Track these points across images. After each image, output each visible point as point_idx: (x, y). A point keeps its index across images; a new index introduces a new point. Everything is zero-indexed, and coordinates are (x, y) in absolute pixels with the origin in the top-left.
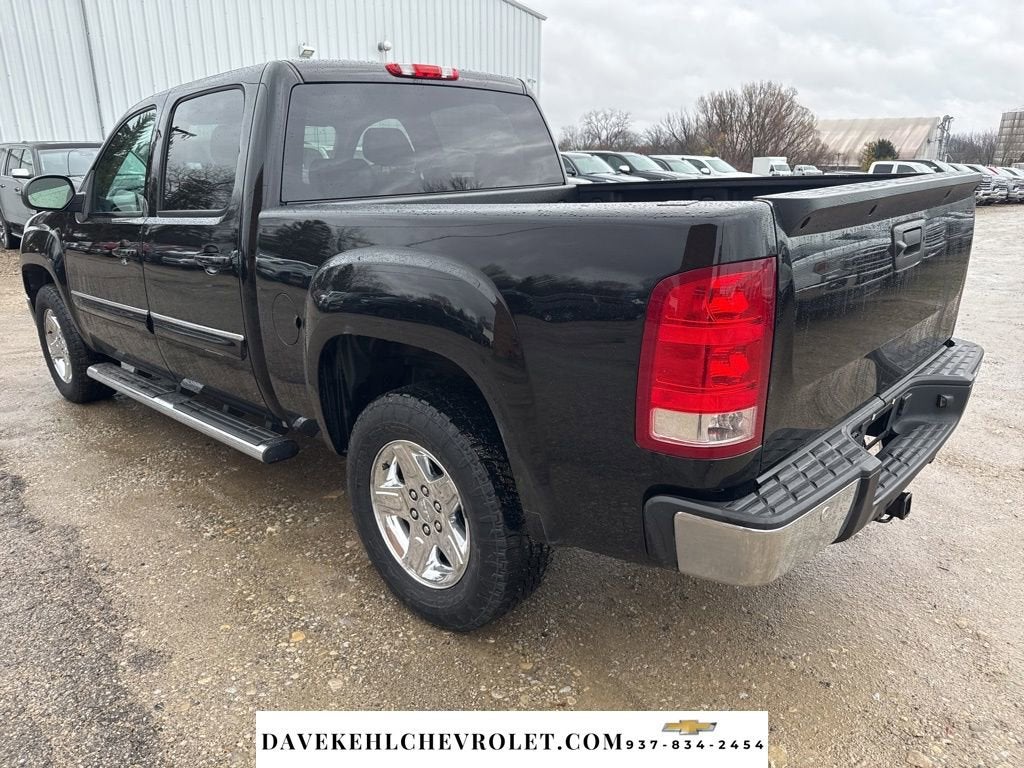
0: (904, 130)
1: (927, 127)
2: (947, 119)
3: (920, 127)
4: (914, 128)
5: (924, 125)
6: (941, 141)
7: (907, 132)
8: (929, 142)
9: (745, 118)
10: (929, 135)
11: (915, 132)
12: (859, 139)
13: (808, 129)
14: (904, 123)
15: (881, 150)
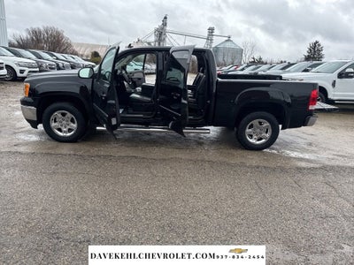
3: (103, 48)
7: (100, 49)
12: (85, 50)
13: (70, 45)
14: (99, 46)
15: (96, 54)
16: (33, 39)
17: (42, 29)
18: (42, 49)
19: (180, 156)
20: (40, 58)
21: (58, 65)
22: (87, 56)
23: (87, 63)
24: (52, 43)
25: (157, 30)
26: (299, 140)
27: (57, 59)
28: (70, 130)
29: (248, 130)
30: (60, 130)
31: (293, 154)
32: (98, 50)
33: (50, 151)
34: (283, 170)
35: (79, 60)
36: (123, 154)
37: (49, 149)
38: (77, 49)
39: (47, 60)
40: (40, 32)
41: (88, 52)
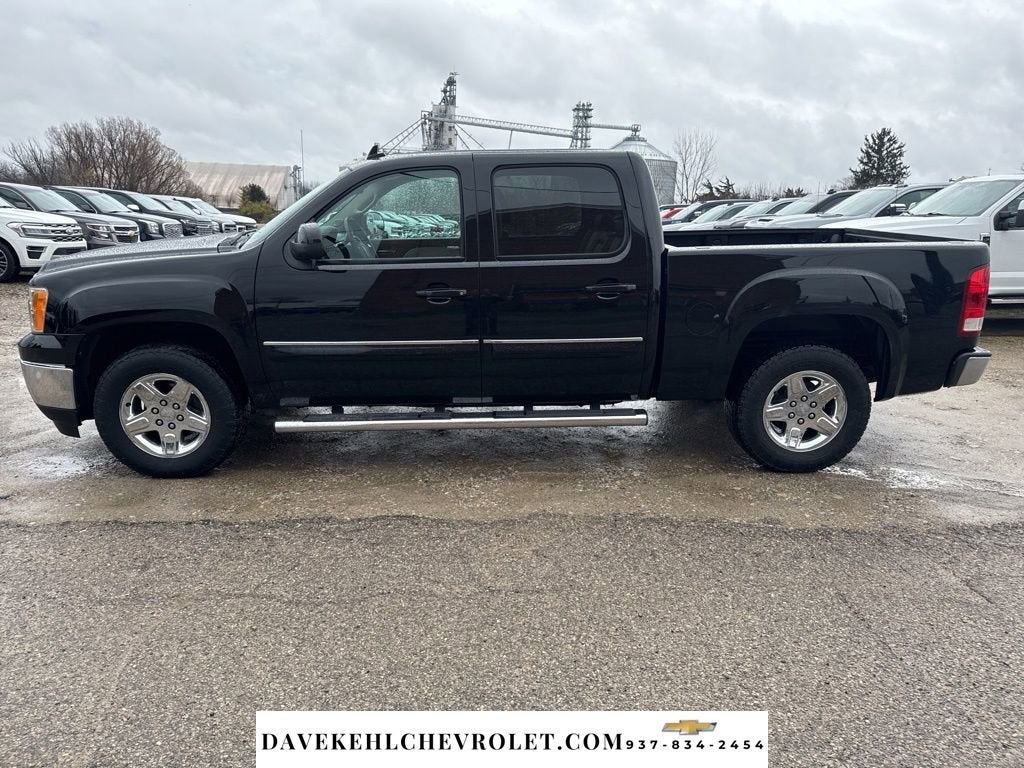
0: (262, 176)
1: (281, 175)
2: (296, 168)
3: (275, 175)
4: (270, 176)
5: (279, 172)
6: (295, 188)
7: (266, 178)
8: (286, 188)
9: (108, 155)
10: (284, 182)
11: (272, 179)
12: (224, 183)
13: (178, 170)
14: (261, 170)
15: (254, 194)
16: (69, 158)
17: (95, 127)
18: (98, 183)
19: (557, 506)
20: (91, 208)
21: (144, 227)
22: (230, 201)
23: (230, 219)
24: (127, 166)
25: (427, 118)
26: (922, 430)
27: (142, 210)
28: (187, 436)
29: (769, 408)
30: (154, 437)
31: (921, 480)
32: (260, 182)
33: (119, 514)
34: (910, 539)
35: (206, 212)
36: (368, 512)
37: (118, 504)
38: (199, 181)
39: (113, 214)
40: (90, 137)
41: (233, 188)
